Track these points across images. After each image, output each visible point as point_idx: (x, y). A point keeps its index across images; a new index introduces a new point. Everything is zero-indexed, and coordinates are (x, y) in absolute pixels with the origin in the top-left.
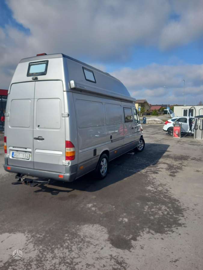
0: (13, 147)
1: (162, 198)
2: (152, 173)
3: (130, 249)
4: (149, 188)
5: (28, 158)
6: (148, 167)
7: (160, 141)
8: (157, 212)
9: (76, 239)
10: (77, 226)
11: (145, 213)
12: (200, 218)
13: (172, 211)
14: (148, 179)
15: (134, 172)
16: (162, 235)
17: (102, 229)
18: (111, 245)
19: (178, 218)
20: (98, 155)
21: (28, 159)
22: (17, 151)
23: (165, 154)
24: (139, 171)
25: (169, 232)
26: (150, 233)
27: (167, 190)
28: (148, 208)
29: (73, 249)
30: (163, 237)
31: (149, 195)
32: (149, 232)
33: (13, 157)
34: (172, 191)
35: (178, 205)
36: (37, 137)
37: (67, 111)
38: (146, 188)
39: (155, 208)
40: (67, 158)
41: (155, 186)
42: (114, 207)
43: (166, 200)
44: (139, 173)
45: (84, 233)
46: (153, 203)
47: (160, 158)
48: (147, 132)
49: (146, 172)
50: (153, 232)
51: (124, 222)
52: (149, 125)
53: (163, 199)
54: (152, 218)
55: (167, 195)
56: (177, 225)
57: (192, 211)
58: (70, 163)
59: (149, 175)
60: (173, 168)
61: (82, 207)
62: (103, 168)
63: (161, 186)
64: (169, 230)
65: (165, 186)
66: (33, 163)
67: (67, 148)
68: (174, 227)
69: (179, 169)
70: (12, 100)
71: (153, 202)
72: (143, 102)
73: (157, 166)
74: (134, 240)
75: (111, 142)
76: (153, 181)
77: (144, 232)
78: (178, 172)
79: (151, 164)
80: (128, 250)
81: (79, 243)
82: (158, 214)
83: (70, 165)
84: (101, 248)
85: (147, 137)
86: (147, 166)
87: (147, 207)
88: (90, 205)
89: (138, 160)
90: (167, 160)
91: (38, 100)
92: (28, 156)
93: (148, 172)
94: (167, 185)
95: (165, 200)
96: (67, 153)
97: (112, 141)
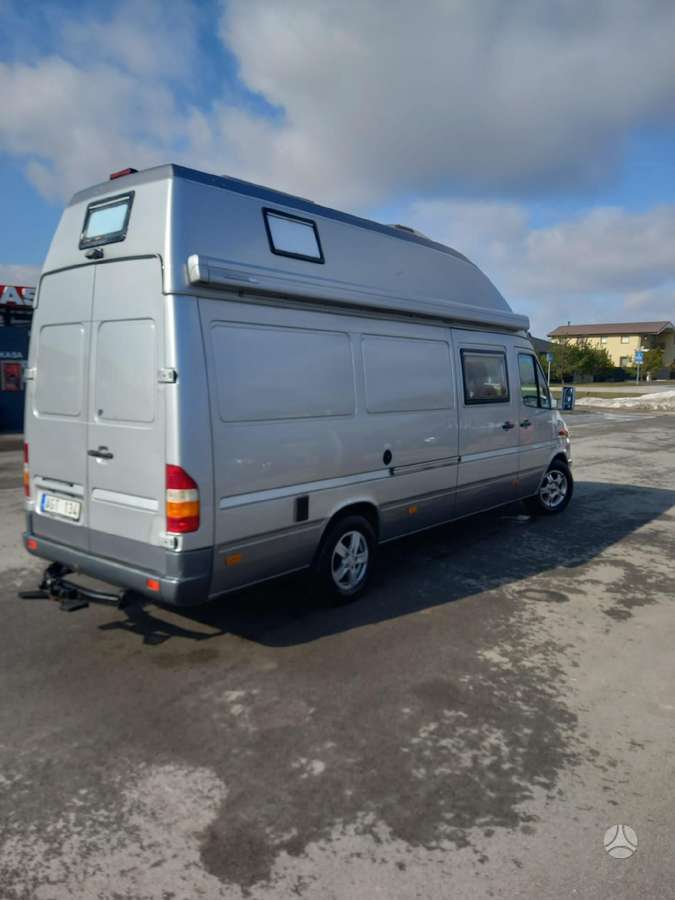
0: (44, 479)
1: (516, 699)
2: (544, 595)
3: (252, 882)
4: (493, 655)
5: (76, 517)
6: (541, 574)
7: (659, 475)
8: (454, 755)
9: (103, 812)
10: (139, 763)
11: (406, 750)
12: (615, 803)
13: (519, 759)
14: (512, 620)
15: (479, 587)
16: (411, 848)
17: (209, 791)
18: (196, 856)
19: (527, 789)
20: (319, 517)
21: (77, 520)
22: (54, 491)
23: (645, 529)
24: (497, 586)
25: (446, 844)
26: (371, 832)
27: (556, 671)
28: (432, 733)
29: (65, 848)
30: (407, 858)
31: (471, 682)
32: (368, 830)
33: (43, 510)
34: (573, 677)
35: (558, 737)
36: (95, 448)
37: (172, 362)
38: (479, 652)
39: (460, 736)
40: (173, 524)
41: (520, 648)
42: (312, 710)
43: (525, 708)
44: (493, 592)
45: (143, 794)
46: (465, 715)
47: (612, 540)
48: (634, 439)
49: (519, 592)
50: (383, 830)
51: (305, 776)
52: (661, 414)
53: (519, 702)
54: (420, 773)
55: (542, 692)
56: (496, 820)
57: (602, 767)
58: (180, 540)
59: (525, 604)
60: (641, 586)
61: (204, 696)
62: (347, 565)
63: (544, 653)
64: (454, 832)
65: (559, 655)
66: (87, 533)
67: (170, 491)
68: (481, 825)
69: (665, 591)
70: (44, 327)
71: (465, 712)
72: (657, 330)
73: (582, 573)
74: (289, 853)
75: (386, 473)
76: (524, 630)
77: (351, 828)
78: (649, 601)
79: (561, 563)
80: (242, 885)
81: (100, 829)
82: (454, 764)
83: (179, 550)
84: (154, 859)
85: (622, 458)
86: (540, 570)
87: (433, 726)
88: (234, 695)
89: (525, 543)
90: (639, 549)
91: (100, 326)
92: (77, 510)
93: (529, 594)
94: (569, 651)
95: (521, 710)
96: (169, 506)
97: (392, 470)
